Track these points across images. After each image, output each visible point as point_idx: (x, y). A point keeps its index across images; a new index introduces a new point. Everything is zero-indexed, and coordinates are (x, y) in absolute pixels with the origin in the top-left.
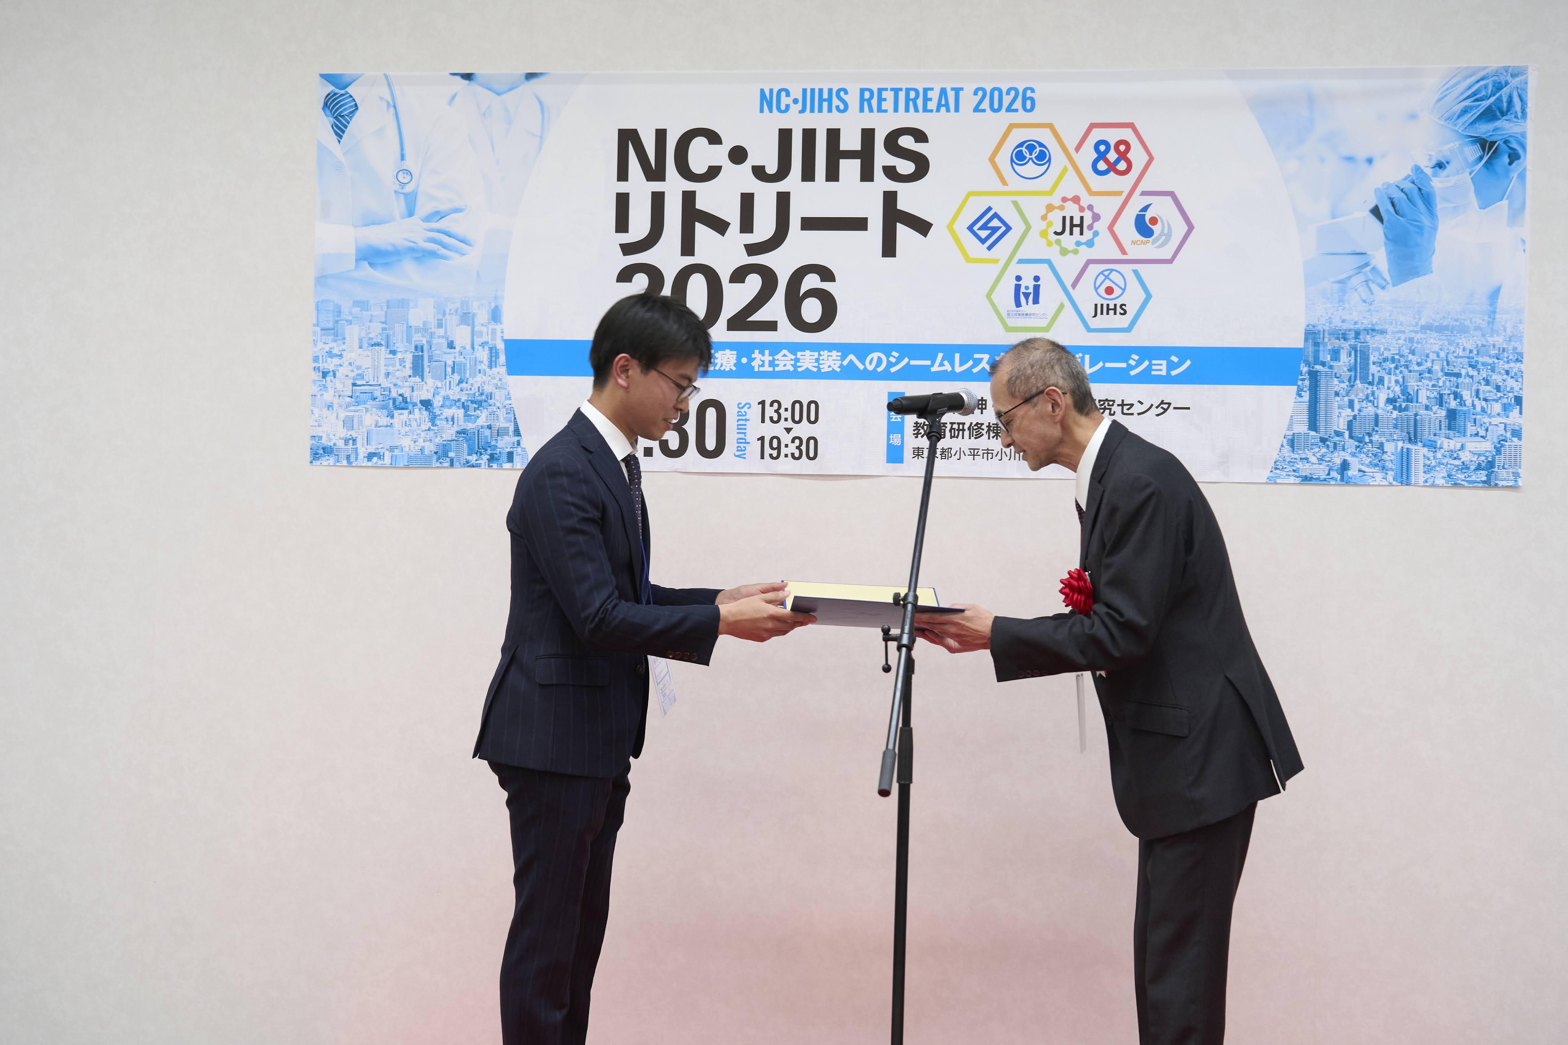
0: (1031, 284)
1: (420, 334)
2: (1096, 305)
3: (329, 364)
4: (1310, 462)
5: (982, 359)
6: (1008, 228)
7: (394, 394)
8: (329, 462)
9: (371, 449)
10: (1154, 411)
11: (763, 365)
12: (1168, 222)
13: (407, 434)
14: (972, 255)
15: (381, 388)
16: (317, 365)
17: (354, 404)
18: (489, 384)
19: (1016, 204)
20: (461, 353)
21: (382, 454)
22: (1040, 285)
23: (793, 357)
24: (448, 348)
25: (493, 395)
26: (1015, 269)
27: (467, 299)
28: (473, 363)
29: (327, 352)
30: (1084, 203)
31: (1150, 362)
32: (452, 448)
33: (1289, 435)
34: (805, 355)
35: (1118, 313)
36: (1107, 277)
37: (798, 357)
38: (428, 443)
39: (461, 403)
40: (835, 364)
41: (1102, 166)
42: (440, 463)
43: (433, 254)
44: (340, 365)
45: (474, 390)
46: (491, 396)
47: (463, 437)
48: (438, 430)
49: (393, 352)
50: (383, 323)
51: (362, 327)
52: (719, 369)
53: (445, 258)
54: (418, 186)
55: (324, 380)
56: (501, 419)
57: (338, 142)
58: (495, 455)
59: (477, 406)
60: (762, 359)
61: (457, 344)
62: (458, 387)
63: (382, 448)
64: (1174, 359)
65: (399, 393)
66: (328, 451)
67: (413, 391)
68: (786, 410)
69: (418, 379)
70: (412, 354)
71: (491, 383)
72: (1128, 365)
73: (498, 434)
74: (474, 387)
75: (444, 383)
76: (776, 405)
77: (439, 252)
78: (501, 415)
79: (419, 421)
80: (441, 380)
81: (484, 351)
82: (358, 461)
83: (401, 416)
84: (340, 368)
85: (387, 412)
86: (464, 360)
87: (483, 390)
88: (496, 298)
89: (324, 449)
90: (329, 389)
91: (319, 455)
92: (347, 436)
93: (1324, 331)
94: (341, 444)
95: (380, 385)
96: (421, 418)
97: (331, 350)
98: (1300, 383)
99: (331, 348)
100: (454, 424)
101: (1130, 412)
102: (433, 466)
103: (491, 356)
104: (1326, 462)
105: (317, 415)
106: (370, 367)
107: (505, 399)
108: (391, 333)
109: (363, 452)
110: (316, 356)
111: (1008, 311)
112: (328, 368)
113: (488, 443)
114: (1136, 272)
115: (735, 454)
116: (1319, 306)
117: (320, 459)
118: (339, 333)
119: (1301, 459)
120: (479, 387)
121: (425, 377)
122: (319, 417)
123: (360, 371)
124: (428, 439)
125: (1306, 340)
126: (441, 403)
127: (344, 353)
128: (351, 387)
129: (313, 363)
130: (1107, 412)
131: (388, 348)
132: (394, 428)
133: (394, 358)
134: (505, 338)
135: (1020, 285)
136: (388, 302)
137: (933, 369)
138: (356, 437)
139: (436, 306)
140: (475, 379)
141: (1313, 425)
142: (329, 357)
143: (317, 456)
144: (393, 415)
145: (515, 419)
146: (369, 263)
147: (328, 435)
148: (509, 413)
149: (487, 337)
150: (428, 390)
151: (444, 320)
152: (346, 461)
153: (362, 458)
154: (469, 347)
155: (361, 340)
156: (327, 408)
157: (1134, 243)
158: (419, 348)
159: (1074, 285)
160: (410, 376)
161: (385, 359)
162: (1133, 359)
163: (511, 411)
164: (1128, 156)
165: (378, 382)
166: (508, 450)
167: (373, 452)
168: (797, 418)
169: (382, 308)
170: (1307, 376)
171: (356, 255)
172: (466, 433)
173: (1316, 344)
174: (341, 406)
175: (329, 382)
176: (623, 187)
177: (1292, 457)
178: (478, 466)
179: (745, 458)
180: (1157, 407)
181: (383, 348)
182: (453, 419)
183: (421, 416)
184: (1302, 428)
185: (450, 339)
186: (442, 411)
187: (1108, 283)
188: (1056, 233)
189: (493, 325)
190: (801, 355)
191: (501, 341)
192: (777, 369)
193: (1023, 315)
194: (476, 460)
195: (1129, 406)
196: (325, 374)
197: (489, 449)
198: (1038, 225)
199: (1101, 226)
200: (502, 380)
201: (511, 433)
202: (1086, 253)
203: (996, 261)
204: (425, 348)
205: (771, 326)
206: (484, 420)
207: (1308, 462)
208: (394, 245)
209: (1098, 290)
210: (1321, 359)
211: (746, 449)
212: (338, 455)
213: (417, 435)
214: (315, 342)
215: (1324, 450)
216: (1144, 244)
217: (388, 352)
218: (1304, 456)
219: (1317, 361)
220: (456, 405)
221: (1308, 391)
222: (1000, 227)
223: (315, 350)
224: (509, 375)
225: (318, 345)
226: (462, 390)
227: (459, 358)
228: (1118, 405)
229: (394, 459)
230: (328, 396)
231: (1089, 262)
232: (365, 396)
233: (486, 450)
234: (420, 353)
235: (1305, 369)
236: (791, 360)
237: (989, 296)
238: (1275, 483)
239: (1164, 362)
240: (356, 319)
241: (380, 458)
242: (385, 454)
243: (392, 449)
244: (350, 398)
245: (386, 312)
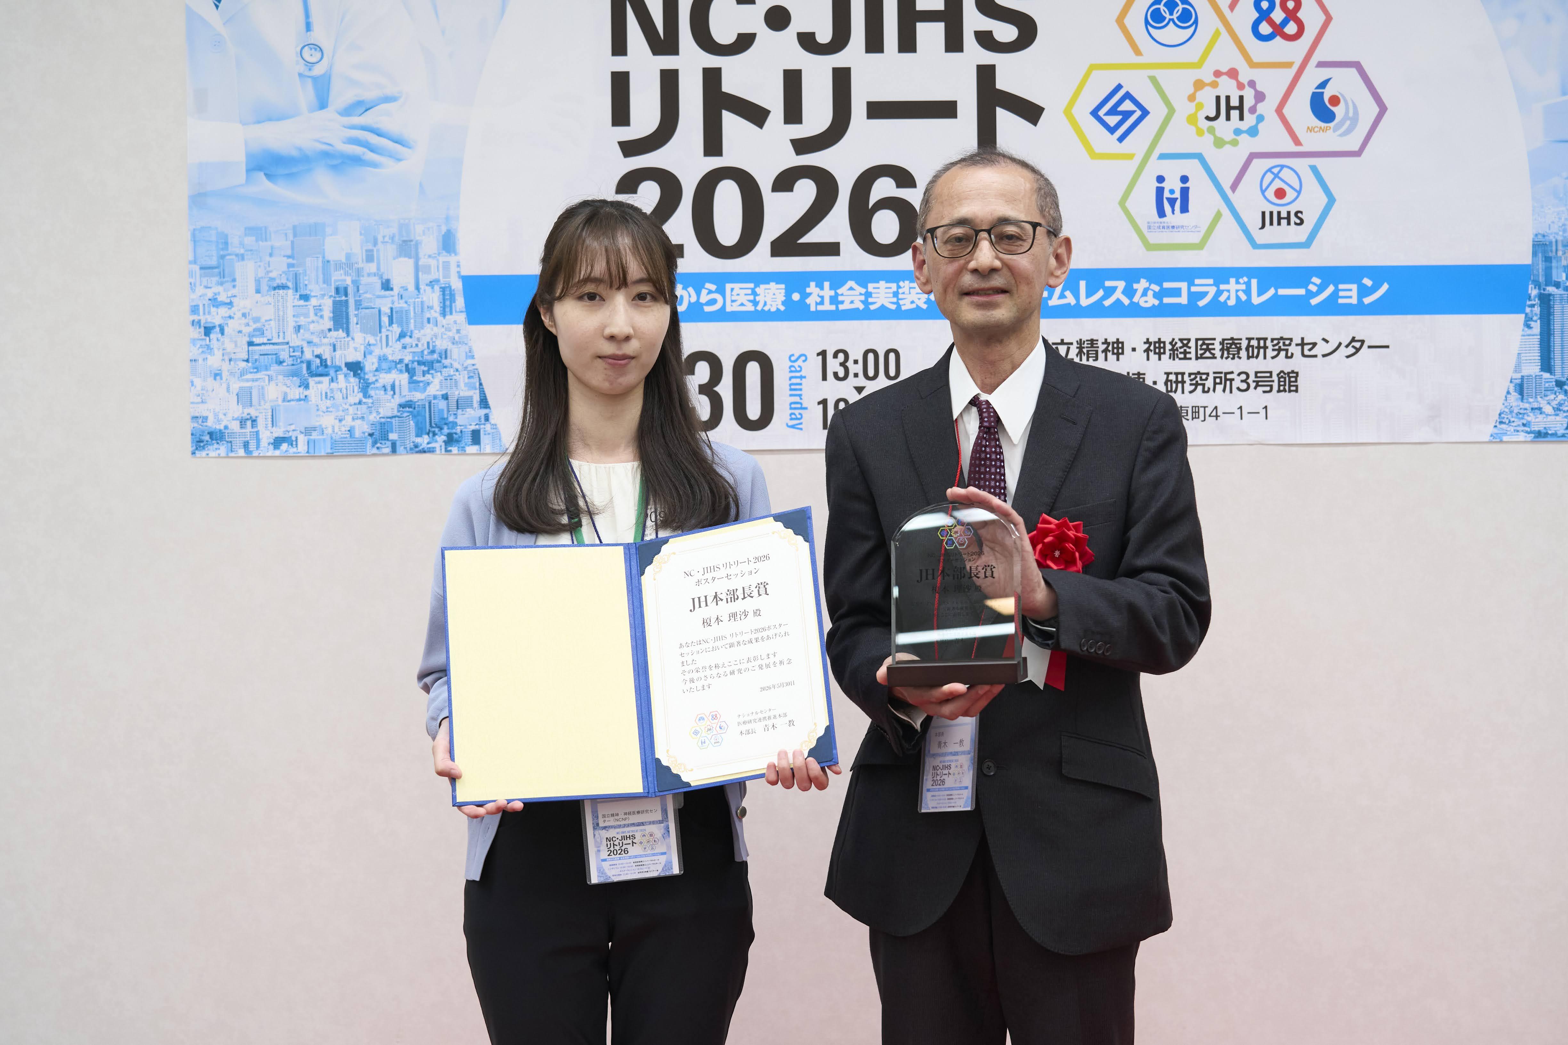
0: (1177, 186)
1: (342, 272)
2: (1263, 213)
3: (213, 316)
4: (1544, 412)
5: (1114, 289)
6: (1145, 113)
7: (308, 355)
8: (218, 452)
9: (279, 432)
10: (1344, 351)
11: (822, 303)
12: (1352, 101)
13: (329, 410)
14: (1098, 149)
15: (290, 347)
16: (196, 318)
17: (252, 370)
18: (442, 337)
19: (1153, 80)
20: (401, 296)
21: (294, 439)
22: (1188, 188)
23: (863, 291)
24: (382, 288)
25: (449, 353)
26: (1155, 167)
27: (407, 221)
28: (418, 310)
29: (210, 300)
30: (1244, 78)
31: (1336, 286)
32: (394, 427)
33: (1516, 379)
34: (879, 288)
35: (1292, 222)
36: (1276, 176)
37: (869, 290)
38: (359, 422)
39: (404, 365)
40: (919, 299)
41: (1265, 29)
42: (378, 448)
43: (357, 160)
44: (230, 317)
45: (422, 346)
46: (445, 354)
47: (408, 412)
48: (372, 403)
49: (305, 298)
50: (289, 257)
51: (259, 264)
52: (762, 309)
53: (375, 165)
54: (331, 67)
55: (208, 338)
56: (462, 385)
57: (214, 7)
58: (454, 435)
59: (426, 369)
60: (820, 295)
61: (396, 284)
62: (398, 342)
63: (294, 430)
64: (1368, 282)
65: (315, 353)
66: (216, 436)
67: (335, 350)
68: (856, 362)
69: (341, 334)
70: (332, 298)
71: (445, 336)
72: (1308, 291)
73: (457, 406)
74: (422, 342)
75: (378, 338)
76: (841, 356)
77: (364, 158)
78: (462, 380)
79: (344, 391)
80: (374, 334)
81: (433, 292)
82: (261, 449)
83: (318, 387)
84: (230, 322)
85: (299, 381)
86: (405, 305)
87: (434, 346)
88: (447, 219)
89: (211, 434)
90: (216, 351)
91: (205, 443)
92: (243, 415)
93: (1556, 241)
94: (235, 426)
95: (288, 343)
96: (348, 388)
97: (215, 297)
98: (1528, 310)
99: (215, 294)
100: (394, 393)
101: (1312, 353)
102: (368, 453)
103: (444, 300)
104: (1564, 412)
105: (199, 388)
106: (273, 318)
107: (466, 358)
108: (301, 272)
109: (266, 435)
110: (195, 306)
111: (1148, 223)
112: (214, 321)
113: (444, 419)
114: (1314, 169)
115: (787, 424)
116: (1550, 209)
117: (206, 449)
118: (226, 272)
119: (1532, 409)
120: (428, 343)
121: (351, 329)
122: (202, 390)
123: (258, 325)
124: (360, 416)
125: (1535, 254)
126: (376, 366)
127: (234, 300)
128: (247, 347)
129: (191, 315)
130: (1283, 353)
131: (296, 291)
132: (310, 403)
133: (306, 306)
134: (463, 273)
135: (1163, 188)
136: (294, 227)
137: (1051, 303)
138: (256, 417)
139: (363, 232)
140: (422, 331)
141: (1547, 365)
142: (213, 306)
143: (202, 444)
144: (308, 384)
145: (481, 384)
146: (266, 174)
147: (216, 415)
148: (472, 377)
149: (437, 273)
150: (356, 349)
151: (375, 250)
152: (243, 450)
153: (266, 445)
154: (411, 287)
155: (258, 282)
156: (212, 378)
157: (1310, 130)
158: (341, 291)
159: (1234, 187)
160: (330, 330)
161: (294, 306)
162: (1315, 284)
163: (474, 374)
164: (1300, 15)
165: (284, 339)
166: (473, 427)
167: (282, 435)
168: (871, 373)
169: (286, 234)
170: (1537, 301)
171: (246, 165)
172: (413, 406)
173: (1548, 259)
174: (232, 374)
175: (214, 342)
176: (620, 64)
177: (1521, 407)
178: (431, 451)
179: (801, 429)
180: (1347, 346)
181: (290, 292)
182: (393, 387)
183: (348, 385)
184: (1533, 368)
185: (385, 277)
186: (377, 377)
187: (1277, 184)
188: (1208, 118)
189: (446, 256)
190: (874, 288)
191: (457, 279)
192: (841, 307)
193: (1168, 227)
194: (428, 443)
195: (1310, 346)
196: (208, 331)
197: (445, 427)
198: (1183, 108)
199: (1267, 108)
200: (461, 332)
201: (476, 404)
202: (1248, 145)
203: (1130, 157)
204: (350, 291)
205: (832, 249)
206: (438, 387)
207: (1541, 413)
208: (300, 149)
209: (1266, 194)
210: (1555, 278)
211: (802, 418)
212: (231, 442)
213: (343, 411)
214: (192, 286)
215: (1561, 397)
216: (1323, 131)
217: (298, 297)
218: (1536, 405)
219: (1549, 281)
220: (396, 367)
221: (1539, 321)
222: (1135, 111)
223: (193, 296)
224: (469, 324)
225: (196, 290)
226: (404, 347)
227: (399, 303)
228: (1297, 345)
229: (311, 445)
230: (215, 361)
231: (1253, 156)
232: (266, 359)
233: (441, 429)
234: (344, 298)
235: (1534, 292)
236: (861, 294)
237: (1122, 203)
238: (1501, 441)
239: (1354, 287)
240: (249, 253)
241: (292, 445)
242: (298, 438)
243: (308, 431)
244: (244, 364)
245: (292, 242)
